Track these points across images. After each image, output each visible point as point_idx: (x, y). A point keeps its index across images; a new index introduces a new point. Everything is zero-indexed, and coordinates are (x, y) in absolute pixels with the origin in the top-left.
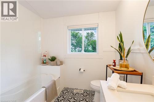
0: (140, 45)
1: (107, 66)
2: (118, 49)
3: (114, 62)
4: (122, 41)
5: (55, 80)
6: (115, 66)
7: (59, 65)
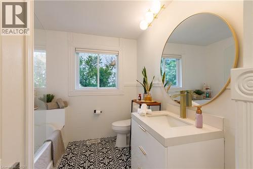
0: (159, 81)
1: (132, 101)
2: (142, 83)
3: (140, 96)
4: (145, 76)
5: (60, 129)
6: (140, 100)
7: (63, 108)
